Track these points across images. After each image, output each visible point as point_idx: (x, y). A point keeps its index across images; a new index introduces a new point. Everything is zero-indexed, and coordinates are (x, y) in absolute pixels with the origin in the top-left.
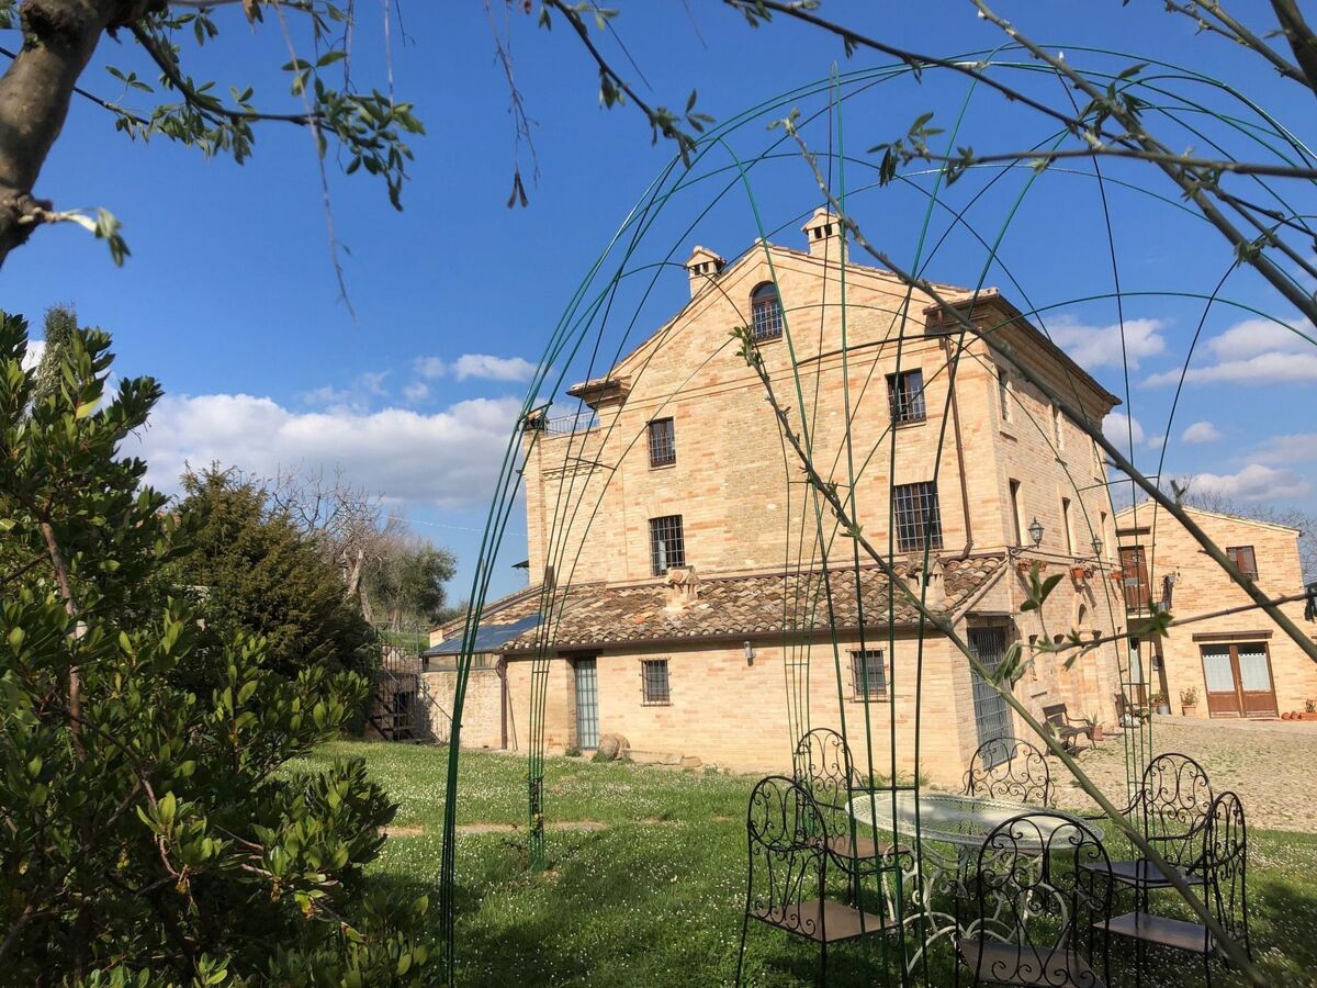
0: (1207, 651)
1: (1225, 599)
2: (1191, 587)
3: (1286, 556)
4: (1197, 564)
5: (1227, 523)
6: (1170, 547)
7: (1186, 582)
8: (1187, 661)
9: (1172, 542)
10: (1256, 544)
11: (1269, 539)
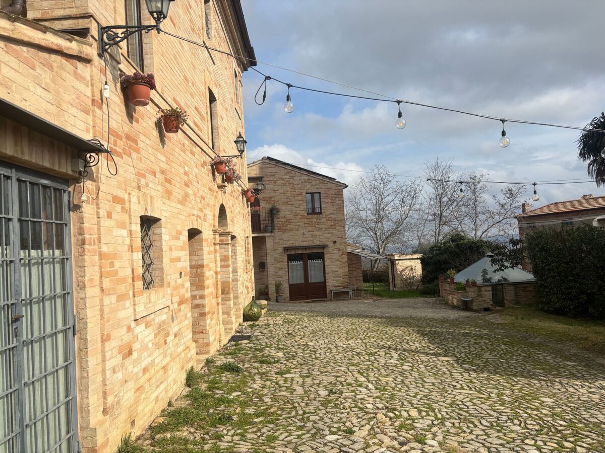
0: (291, 258)
1: (303, 226)
2: (285, 217)
3: (337, 199)
4: (289, 203)
5: (308, 178)
6: (275, 191)
7: (282, 214)
8: (279, 265)
9: (276, 188)
10: (322, 191)
11: (329, 189)
